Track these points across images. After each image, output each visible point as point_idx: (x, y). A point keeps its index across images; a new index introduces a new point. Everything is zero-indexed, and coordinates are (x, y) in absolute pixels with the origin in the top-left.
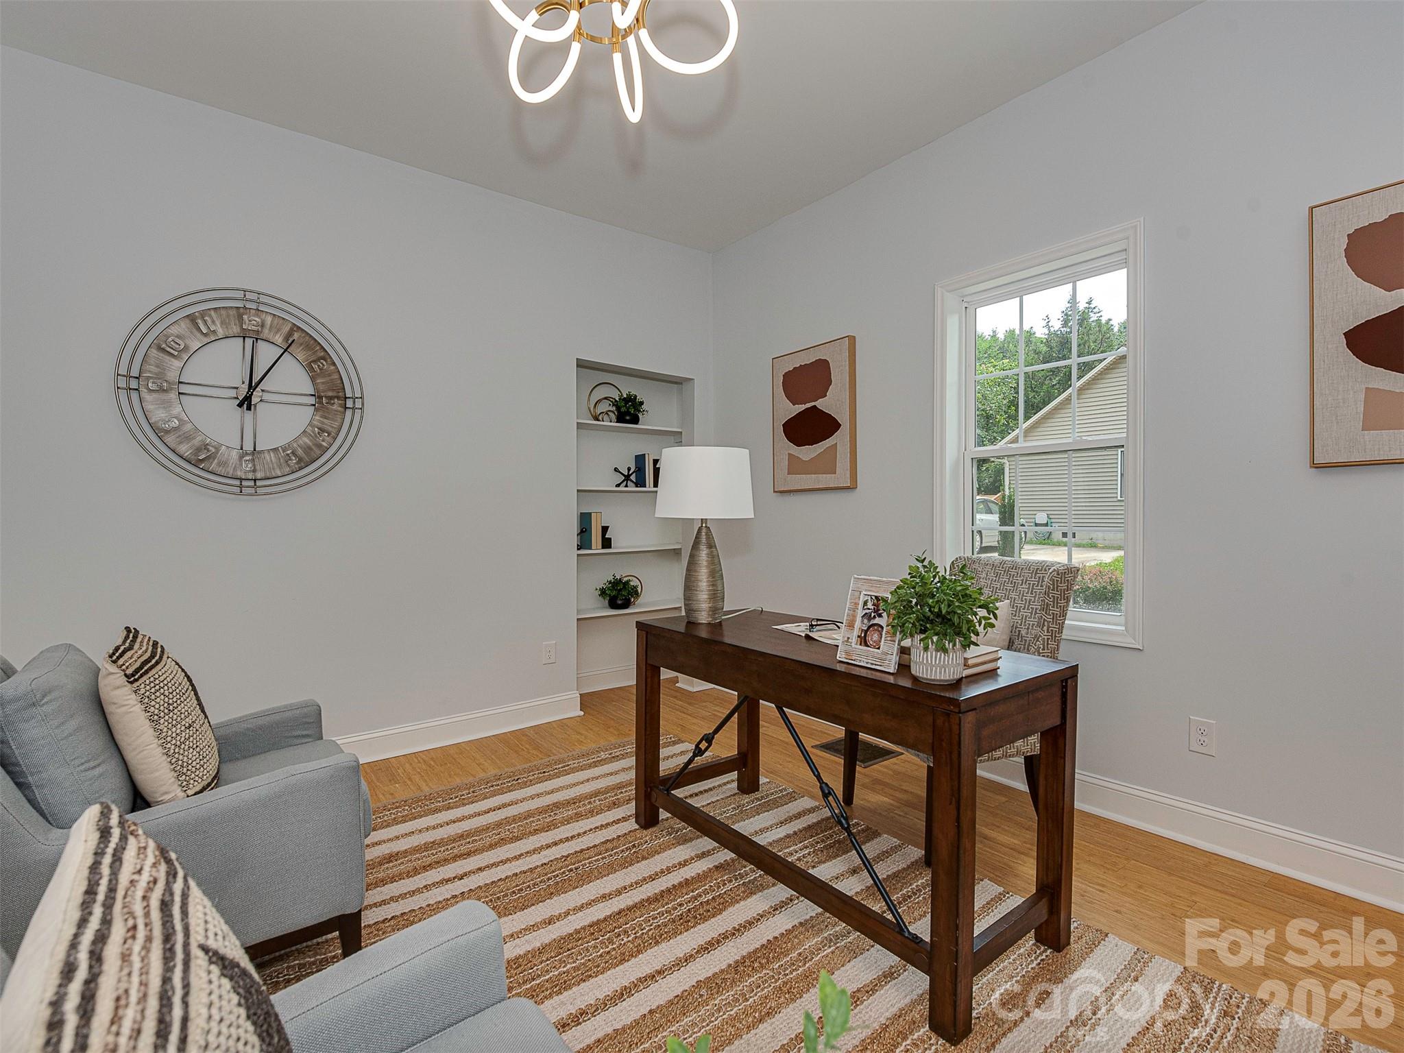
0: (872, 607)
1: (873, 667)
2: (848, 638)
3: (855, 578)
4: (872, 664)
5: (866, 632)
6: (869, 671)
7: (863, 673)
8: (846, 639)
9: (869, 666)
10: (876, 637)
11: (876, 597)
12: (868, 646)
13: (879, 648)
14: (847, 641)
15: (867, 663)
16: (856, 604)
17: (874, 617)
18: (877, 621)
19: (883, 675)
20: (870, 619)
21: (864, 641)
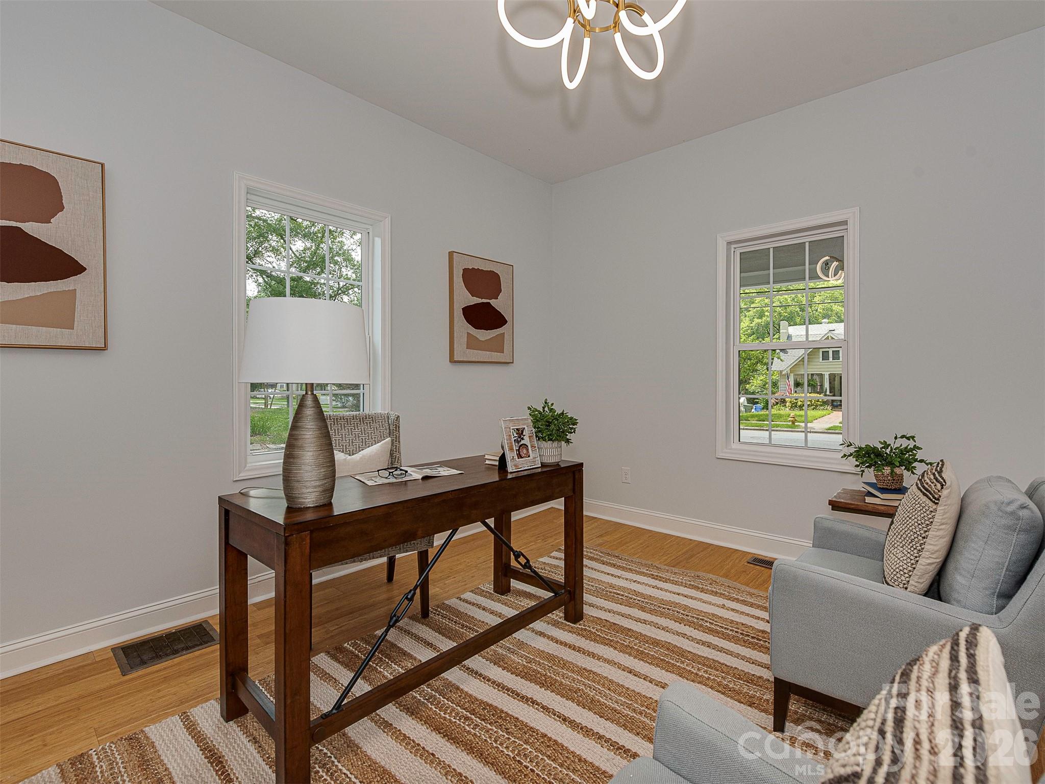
0: (517, 435)
1: (531, 467)
2: (513, 457)
3: (503, 420)
4: (530, 466)
5: (519, 450)
6: (529, 471)
7: (526, 473)
8: (512, 458)
9: (529, 468)
10: (525, 451)
11: (517, 429)
12: (523, 458)
13: (529, 456)
14: (513, 459)
15: (528, 466)
16: (509, 435)
17: (520, 441)
18: (522, 442)
19: (534, 470)
20: (518, 442)
21: (520, 456)
